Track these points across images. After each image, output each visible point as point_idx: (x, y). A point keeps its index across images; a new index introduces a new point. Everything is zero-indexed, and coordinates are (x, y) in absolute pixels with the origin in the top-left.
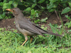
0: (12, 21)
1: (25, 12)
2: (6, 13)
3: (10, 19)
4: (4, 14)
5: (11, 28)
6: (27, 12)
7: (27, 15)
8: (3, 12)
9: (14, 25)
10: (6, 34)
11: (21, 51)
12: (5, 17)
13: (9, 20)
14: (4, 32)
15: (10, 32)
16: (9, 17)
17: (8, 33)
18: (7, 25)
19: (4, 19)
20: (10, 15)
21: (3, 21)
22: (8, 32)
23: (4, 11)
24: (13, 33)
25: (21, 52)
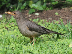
0: (53, 12)
1: (67, 3)
2: (47, 4)
3: (52, 11)
4: (45, 5)
5: (52, 20)
6: (69, 3)
7: (69, 6)
8: (43, 3)
9: (55, 16)
10: (47, 26)
11: (63, 43)
12: (46, 8)
13: (50, 12)
14: (45, 24)
15: (52, 24)
16: (50, 8)
17: (49, 25)
18: (48, 17)
19: (45, 10)
20: (51, 6)
21: (44, 12)
22: (49, 23)
23: (45, 2)
24: (54, 25)
25: (62, 45)
